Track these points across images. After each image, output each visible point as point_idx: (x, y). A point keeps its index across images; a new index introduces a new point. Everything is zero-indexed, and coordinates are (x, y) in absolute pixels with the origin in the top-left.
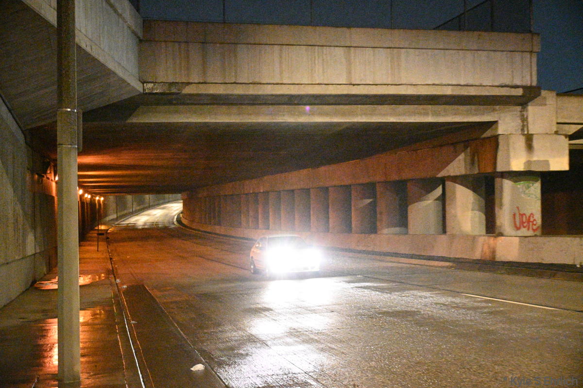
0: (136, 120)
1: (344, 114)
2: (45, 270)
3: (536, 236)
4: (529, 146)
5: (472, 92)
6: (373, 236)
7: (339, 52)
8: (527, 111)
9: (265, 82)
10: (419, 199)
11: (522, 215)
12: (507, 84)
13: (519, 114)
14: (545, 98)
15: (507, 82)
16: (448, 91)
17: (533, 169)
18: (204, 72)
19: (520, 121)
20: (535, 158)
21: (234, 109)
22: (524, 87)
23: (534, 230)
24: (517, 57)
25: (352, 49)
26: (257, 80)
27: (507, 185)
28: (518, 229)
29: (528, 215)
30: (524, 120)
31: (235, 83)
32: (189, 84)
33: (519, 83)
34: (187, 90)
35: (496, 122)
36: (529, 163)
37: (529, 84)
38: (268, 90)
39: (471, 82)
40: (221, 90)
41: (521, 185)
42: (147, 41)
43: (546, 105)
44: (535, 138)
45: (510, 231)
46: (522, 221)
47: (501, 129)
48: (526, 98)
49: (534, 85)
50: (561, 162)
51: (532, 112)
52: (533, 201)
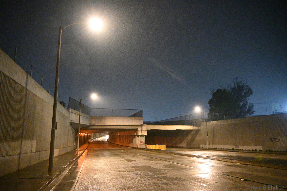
0: (89, 128)
1: (117, 127)
2: (76, 148)
5: (134, 125)
6: (130, 144)
7: (116, 120)
9: (106, 123)
10: (134, 139)
15: (138, 123)
16: (130, 125)
18: (98, 122)
20: (142, 134)
21: (102, 127)
23: (143, 143)
24: (140, 120)
25: (117, 120)
27: (140, 137)
30: (142, 128)
31: (102, 124)
33: (140, 123)
34: (96, 125)
35: (138, 129)
36: (141, 134)
37: (141, 124)
40: (100, 125)
41: (141, 137)
42: (91, 119)
43: (145, 126)
44: (142, 131)
45: (140, 144)
46: (141, 142)
47: (138, 130)
48: (142, 126)
49: (142, 124)
50: (146, 134)
51: (143, 127)
52: (143, 139)
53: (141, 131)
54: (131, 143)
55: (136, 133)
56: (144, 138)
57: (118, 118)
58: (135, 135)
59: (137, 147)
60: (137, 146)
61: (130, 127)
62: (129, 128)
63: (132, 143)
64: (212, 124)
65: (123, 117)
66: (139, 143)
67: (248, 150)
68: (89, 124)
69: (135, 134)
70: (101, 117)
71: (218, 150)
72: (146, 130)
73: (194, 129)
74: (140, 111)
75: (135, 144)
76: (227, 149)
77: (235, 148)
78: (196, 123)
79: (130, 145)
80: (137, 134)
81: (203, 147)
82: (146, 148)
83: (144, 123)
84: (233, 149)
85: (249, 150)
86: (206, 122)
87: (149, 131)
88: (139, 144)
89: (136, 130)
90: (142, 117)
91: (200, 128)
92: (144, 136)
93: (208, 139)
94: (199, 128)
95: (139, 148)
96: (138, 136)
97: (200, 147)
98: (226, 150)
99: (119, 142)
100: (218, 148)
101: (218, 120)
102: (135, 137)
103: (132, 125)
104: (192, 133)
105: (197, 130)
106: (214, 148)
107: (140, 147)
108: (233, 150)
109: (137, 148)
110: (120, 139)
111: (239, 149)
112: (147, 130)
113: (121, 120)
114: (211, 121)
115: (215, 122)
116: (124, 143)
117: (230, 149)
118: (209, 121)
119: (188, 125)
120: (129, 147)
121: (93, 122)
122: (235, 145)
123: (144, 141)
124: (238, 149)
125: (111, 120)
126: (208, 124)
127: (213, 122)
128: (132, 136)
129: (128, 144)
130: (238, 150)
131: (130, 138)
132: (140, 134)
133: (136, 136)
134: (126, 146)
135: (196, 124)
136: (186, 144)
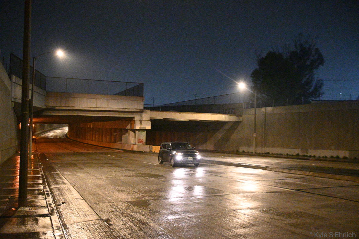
0: (43, 114)
1: (96, 114)
3: (143, 145)
4: (141, 123)
5: (127, 110)
6: (115, 144)
7: (94, 99)
8: (142, 114)
9: (76, 106)
11: (140, 140)
12: (136, 108)
13: (140, 115)
14: (147, 112)
16: (121, 110)
17: (142, 129)
18: (61, 104)
19: (140, 117)
20: (142, 126)
22: (140, 109)
23: (143, 143)
24: (139, 102)
25: (97, 100)
26: (74, 106)
27: (137, 132)
28: (139, 143)
29: (141, 139)
30: (141, 117)
31: (68, 107)
32: (57, 106)
33: (139, 108)
34: (56, 108)
35: (134, 117)
36: (140, 127)
38: (76, 108)
39: (127, 108)
40: (64, 108)
41: (140, 132)
42: (47, 96)
44: (143, 121)
45: (137, 143)
46: (140, 141)
47: (135, 119)
48: (141, 112)
49: (143, 109)
50: (149, 127)
51: (144, 115)
52: (143, 136)
53: (141, 122)
54: (118, 142)
55: (129, 124)
56: (145, 133)
57: (99, 96)
58: (127, 128)
59: (131, 149)
60: (133, 148)
61: (119, 115)
62: (117, 116)
63: (120, 142)
64: (264, 113)
65: (108, 96)
66: (135, 142)
67: (323, 157)
68: (45, 107)
69: (129, 127)
70: (67, 95)
71: (271, 155)
72: (148, 120)
73: (230, 120)
74: (138, 86)
75: (126, 145)
76: (287, 154)
77: (301, 154)
78: (233, 109)
79: (118, 145)
80: (131, 126)
81: (244, 152)
82: (151, 151)
83: (145, 108)
84: (298, 155)
85: (326, 157)
86: (254, 109)
87: (154, 122)
88: (135, 144)
89: (131, 120)
90: (142, 96)
91: (241, 119)
92: (143, 130)
93: (255, 137)
94: (239, 119)
95: (135, 151)
96: (134, 131)
97: (239, 152)
98: (286, 157)
99: (93, 140)
100: (271, 153)
101: (274, 106)
102: (127, 132)
103: (123, 110)
104: (226, 127)
105: (236, 122)
106: (263, 152)
107: (138, 150)
108: (297, 157)
109: (133, 152)
110: (94, 135)
111: (309, 155)
112: (150, 120)
113: (105, 101)
114: (262, 107)
115: (269, 109)
116: (102, 141)
117: (292, 154)
118: (259, 107)
119: (219, 113)
120: (114, 150)
121: (52, 104)
122: (302, 149)
123: (144, 140)
124: (306, 154)
125: (85, 99)
126: (257, 112)
127: (266, 110)
128: (121, 130)
129: (111, 144)
130: (307, 156)
131: (116, 133)
132: (138, 127)
133: (129, 131)
134: (109, 148)
135: (233, 111)
136: (213, 145)
